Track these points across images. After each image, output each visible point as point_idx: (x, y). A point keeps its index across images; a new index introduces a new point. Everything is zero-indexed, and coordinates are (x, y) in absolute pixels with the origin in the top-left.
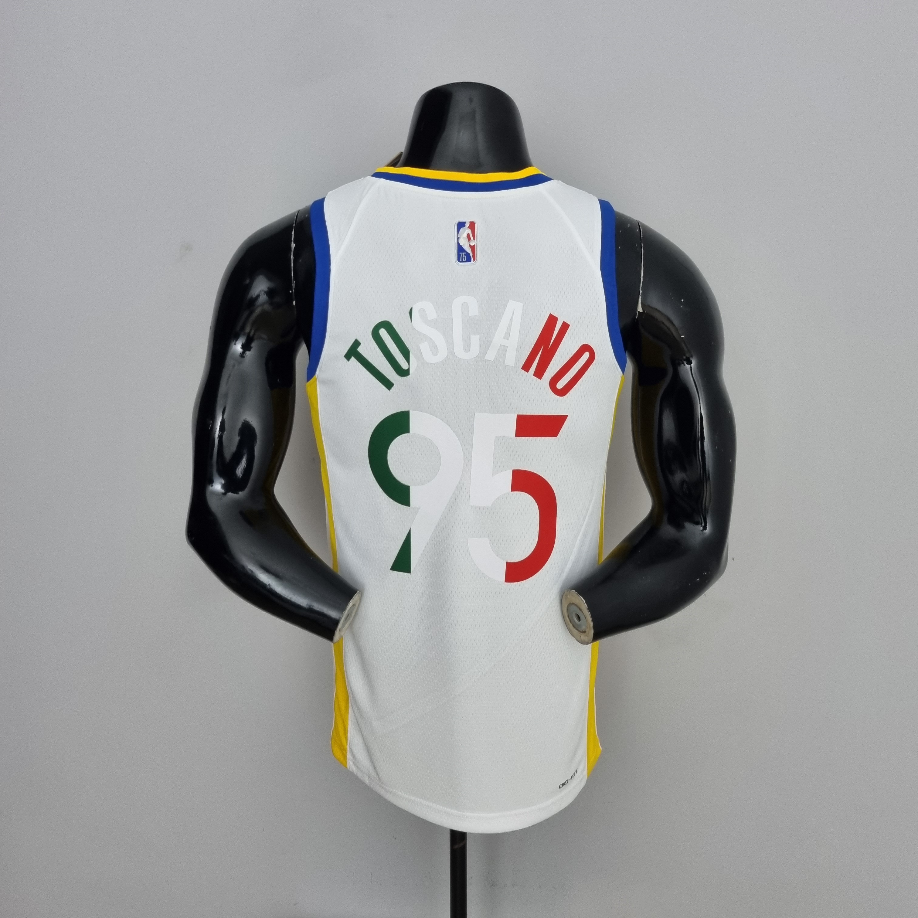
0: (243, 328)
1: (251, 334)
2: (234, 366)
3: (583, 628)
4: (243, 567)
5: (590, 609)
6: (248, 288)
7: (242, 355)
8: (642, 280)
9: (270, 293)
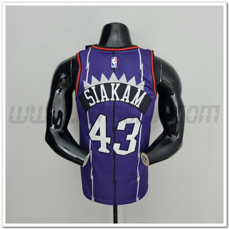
0: (59, 87)
1: (61, 88)
2: (57, 96)
3: (147, 162)
4: (60, 148)
5: (148, 158)
6: (60, 76)
7: (59, 94)
8: (161, 74)
9: (65, 78)
